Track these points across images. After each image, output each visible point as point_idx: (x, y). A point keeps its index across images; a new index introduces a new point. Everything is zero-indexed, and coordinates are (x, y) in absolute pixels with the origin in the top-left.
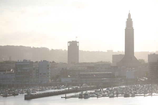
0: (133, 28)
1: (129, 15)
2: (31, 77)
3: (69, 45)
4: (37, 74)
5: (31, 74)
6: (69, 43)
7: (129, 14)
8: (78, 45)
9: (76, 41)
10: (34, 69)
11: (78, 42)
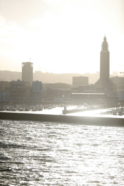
0: (108, 51)
1: (105, 39)
2: (25, 95)
3: (23, 66)
4: (31, 93)
5: (25, 93)
6: (23, 64)
7: (105, 37)
8: (32, 66)
9: (30, 63)
10: (28, 88)
11: (32, 63)
